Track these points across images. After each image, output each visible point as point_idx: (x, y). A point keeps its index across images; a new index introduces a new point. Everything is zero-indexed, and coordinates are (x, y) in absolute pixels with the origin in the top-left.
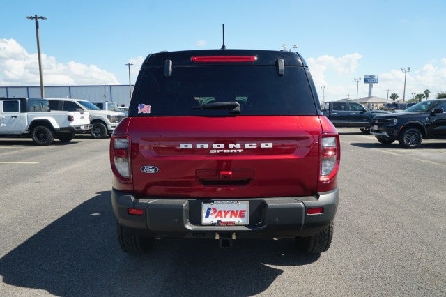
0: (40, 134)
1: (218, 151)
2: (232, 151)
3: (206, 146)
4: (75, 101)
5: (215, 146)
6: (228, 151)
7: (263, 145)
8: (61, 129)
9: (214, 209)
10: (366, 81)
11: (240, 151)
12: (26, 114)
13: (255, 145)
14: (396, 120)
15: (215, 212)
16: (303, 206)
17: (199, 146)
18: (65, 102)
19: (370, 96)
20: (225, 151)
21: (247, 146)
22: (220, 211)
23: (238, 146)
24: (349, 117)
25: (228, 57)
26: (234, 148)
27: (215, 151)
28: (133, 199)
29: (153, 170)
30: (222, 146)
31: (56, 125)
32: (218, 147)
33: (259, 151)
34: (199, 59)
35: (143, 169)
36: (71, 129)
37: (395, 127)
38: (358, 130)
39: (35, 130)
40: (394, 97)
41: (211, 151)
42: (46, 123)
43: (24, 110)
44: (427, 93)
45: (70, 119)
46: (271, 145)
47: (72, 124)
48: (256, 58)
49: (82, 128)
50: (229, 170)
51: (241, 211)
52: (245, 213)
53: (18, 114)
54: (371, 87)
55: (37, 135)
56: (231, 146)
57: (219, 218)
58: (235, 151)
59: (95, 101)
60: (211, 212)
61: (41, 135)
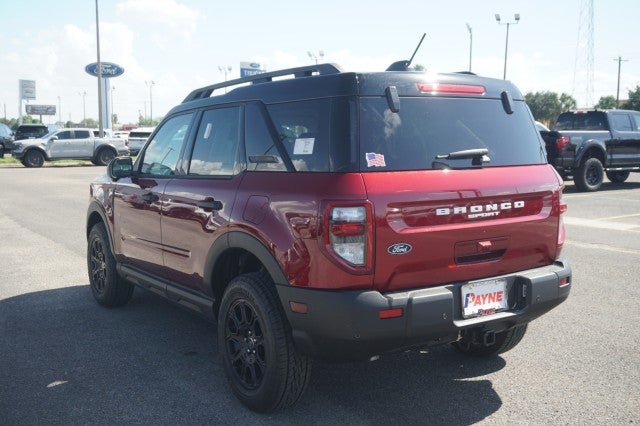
1: (476, 216)
2: (489, 214)
5: (472, 209)
6: (486, 214)
7: (517, 205)
9: (472, 295)
11: (497, 213)
13: (509, 206)
15: (473, 299)
16: (557, 276)
17: (457, 211)
20: (483, 215)
21: (503, 206)
22: (478, 297)
23: (495, 207)
27: (473, 216)
29: (405, 250)
32: (476, 211)
33: (513, 212)
35: (391, 250)
46: (522, 204)
50: (488, 239)
51: (498, 293)
56: (488, 207)
57: (479, 307)
58: (493, 214)
60: (470, 299)
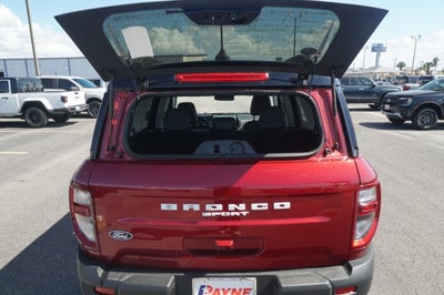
0: (33, 116)
1: (214, 214)
2: (233, 214)
3: (196, 207)
4: (70, 78)
5: (209, 207)
6: (228, 214)
7: (277, 206)
8: (55, 110)
9: (209, 286)
10: (373, 50)
11: (245, 213)
12: (17, 95)
13: (265, 206)
14: (410, 100)
15: (210, 291)
16: (330, 286)
17: (186, 207)
18: (60, 80)
19: (377, 66)
20: (223, 214)
21: (254, 207)
22: (217, 290)
23: (242, 206)
24: (357, 93)
25: (227, 74)
26: (236, 210)
27: (209, 214)
28: (100, 272)
29: (125, 237)
30: (220, 207)
31: (49, 107)
32: (214, 210)
33: (272, 213)
34: (185, 78)
35: (112, 234)
36: (65, 110)
37: (409, 107)
38: (366, 106)
39: (28, 111)
40: (401, 65)
41: (204, 214)
42: (39, 105)
43: (14, 91)
44: (436, 60)
45: (64, 99)
46: (287, 205)
47: (66, 105)
48: (267, 75)
49: (78, 109)
50: (229, 239)
51: (245, 290)
52: (251, 292)
53: (9, 95)
54: (378, 56)
55: (31, 117)
56: (232, 207)
58: (238, 214)
59: (91, 78)
60: (206, 290)
61: (35, 118)
